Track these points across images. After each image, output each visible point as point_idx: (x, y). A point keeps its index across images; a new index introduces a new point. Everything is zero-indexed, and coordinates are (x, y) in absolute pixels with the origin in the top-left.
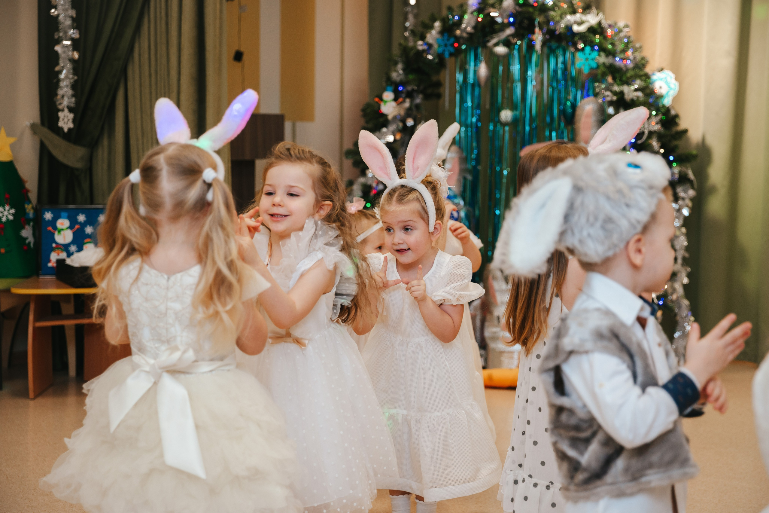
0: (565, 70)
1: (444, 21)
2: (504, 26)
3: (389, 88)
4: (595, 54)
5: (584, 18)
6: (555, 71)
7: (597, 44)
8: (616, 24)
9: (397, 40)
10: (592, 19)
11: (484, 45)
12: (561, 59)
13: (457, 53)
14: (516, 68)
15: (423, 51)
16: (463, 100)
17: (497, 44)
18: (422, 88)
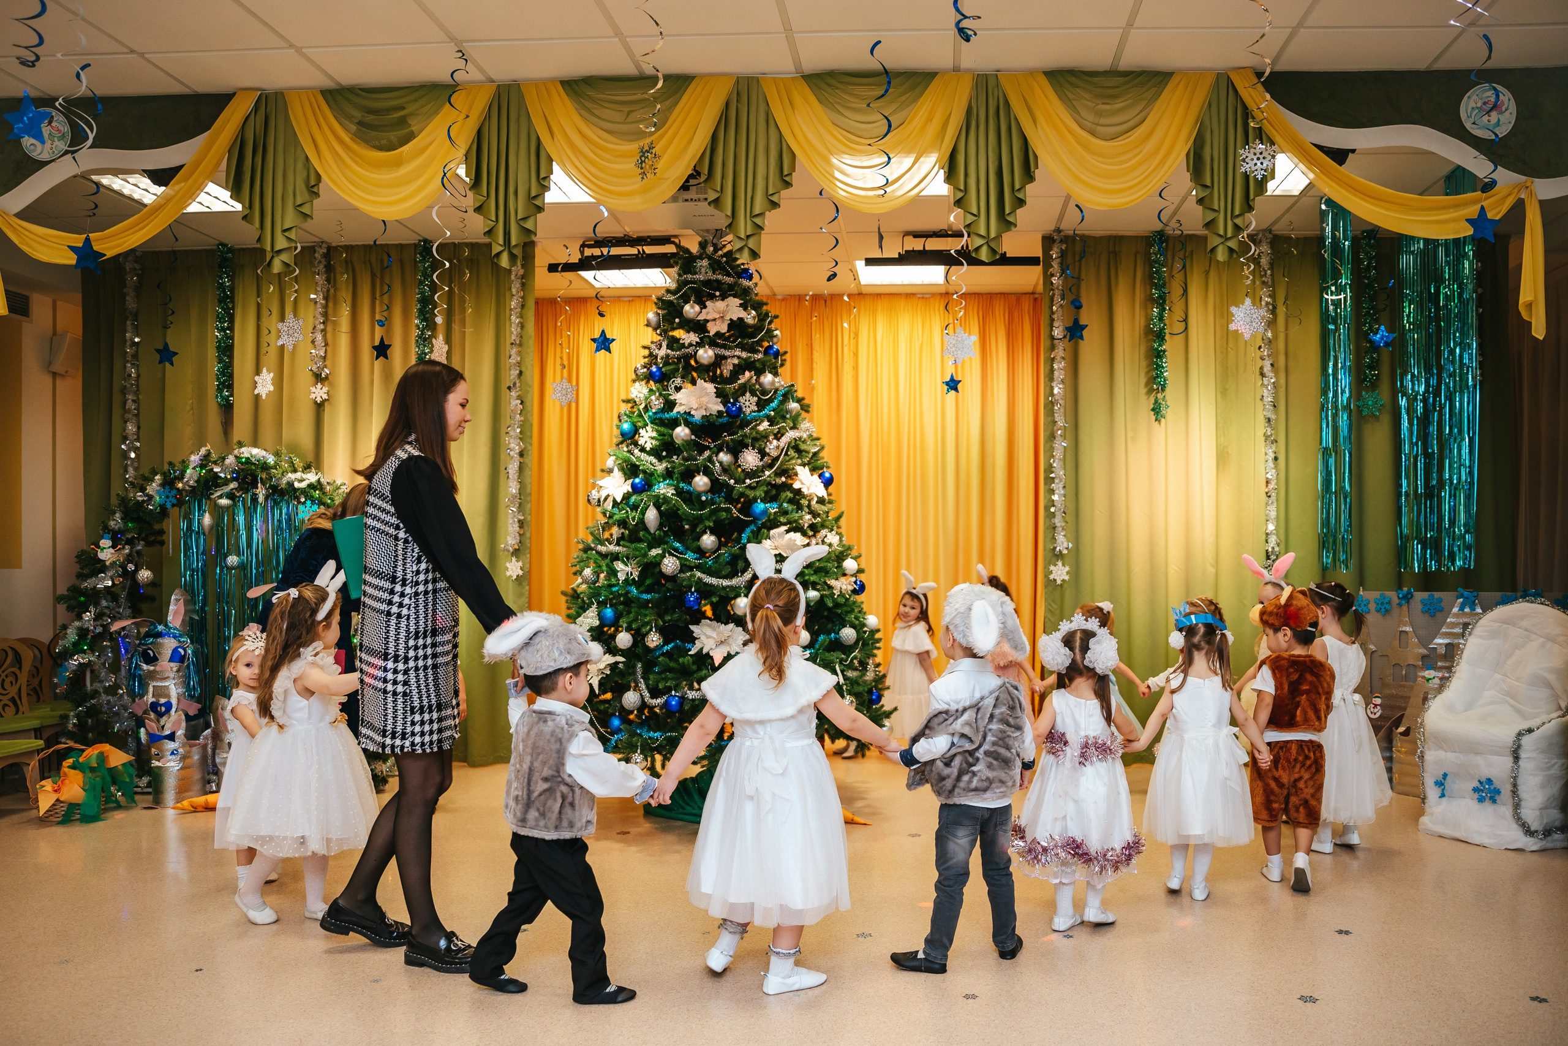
0: (289, 520)
1: (165, 475)
2: (226, 482)
3: (106, 535)
4: (316, 507)
5: (304, 476)
6: (280, 521)
7: (317, 499)
8: (334, 482)
9: (116, 489)
10: (312, 477)
11: (209, 498)
12: (284, 511)
13: (180, 503)
14: (241, 519)
15: (143, 501)
16: (187, 548)
17: (221, 497)
18: (143, 535)
